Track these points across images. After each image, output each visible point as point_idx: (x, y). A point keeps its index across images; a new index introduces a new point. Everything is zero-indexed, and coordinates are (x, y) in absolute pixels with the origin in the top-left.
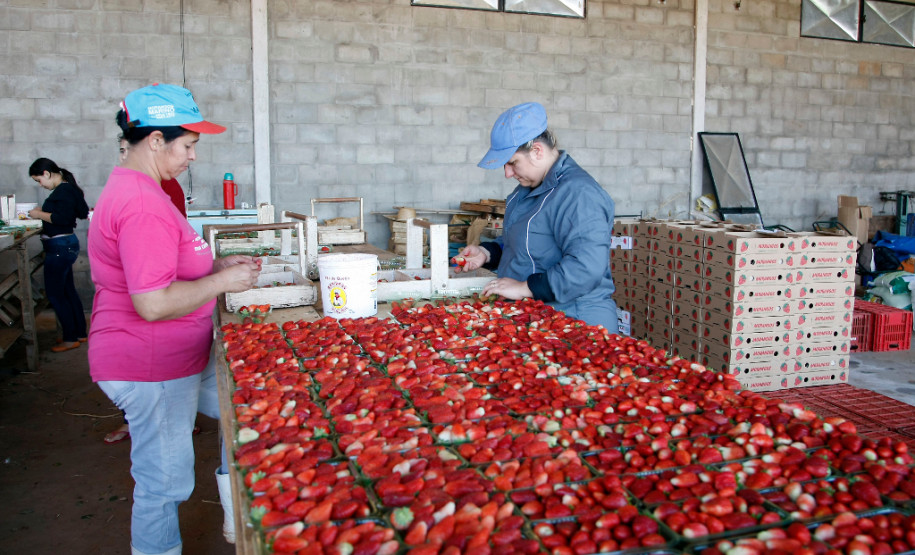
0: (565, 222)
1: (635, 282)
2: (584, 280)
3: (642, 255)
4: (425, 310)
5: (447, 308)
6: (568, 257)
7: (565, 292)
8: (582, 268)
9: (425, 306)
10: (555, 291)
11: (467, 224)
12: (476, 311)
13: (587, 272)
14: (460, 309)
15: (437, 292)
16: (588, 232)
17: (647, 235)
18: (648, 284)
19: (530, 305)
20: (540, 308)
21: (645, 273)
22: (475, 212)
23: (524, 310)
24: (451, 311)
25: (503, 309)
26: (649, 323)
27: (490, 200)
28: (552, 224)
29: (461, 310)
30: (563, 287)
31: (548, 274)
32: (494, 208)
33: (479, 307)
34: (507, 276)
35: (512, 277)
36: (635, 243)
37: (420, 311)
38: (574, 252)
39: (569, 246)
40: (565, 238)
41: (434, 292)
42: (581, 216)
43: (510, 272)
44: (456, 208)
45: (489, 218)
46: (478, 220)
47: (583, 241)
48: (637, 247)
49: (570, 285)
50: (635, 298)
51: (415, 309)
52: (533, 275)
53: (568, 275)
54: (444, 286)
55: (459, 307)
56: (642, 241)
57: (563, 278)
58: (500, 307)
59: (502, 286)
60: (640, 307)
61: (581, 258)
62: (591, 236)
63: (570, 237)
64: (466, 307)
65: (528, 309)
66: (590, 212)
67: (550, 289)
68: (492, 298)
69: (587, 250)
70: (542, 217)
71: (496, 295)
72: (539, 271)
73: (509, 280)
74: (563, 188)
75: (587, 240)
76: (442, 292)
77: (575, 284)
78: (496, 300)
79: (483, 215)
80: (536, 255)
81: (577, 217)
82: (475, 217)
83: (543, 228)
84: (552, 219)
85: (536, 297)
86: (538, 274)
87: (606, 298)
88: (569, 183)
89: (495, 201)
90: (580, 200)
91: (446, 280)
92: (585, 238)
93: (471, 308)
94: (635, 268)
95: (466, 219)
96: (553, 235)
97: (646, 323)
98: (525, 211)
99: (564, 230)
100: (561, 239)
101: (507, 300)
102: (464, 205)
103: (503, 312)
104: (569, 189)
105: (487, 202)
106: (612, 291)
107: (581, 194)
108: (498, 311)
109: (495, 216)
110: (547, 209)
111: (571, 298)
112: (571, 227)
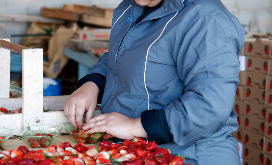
0: (191, 52)
1: (248, 109)
2: (207, 121)
3: (257, 78)
4: (20, 153)
5: (45, 151)
6: (191, 93)
7: (185, 134)
8: (208, 108)
9: (20, 148)
10: (174, 131)
11: (49, 34)
12: (80, 155)
13: (212, 112)
14: (60, 152)
15: (29, 128)
16: (217, 66)
17: (264, 54)
18: (264, 112)
19: (142, 147)
20: (153, 151)
21: (261, 98)
22: (58, 19)
23: (136, 154)
24: (50, 154)
25: (111, 152)
26: (266, 157)
27: (76, 6)
28: (175, 53)
29: (61, 154)
30: (184, 127)
31: (167, 112)
32: (81, 16)
33: (83, 150)
34: (115, 111)
35: (121, 113)
36: (249, 63)
37: (13, 155)
38: (199, 88)
39: (192, 80)
40: (189, 70)
41: (25, 129)
42: (210, 46)
43: (118, 107)
44: (35, 14)
45: (75, 27)
46: (62, 30)
47: (210, 76)
48: (252, 68)
49: (192, 126)
50: (248, 127)
51: (7, 153)
52: (147, 111)
53: (191, 115)
54: (38, 121)
55: (59, 149)
56: (258, 62)
57: (185, 117)
58: (108, 149)
59: (111, 123)
60: (254, 138)
61: (206, 96)
62: (220, 71)
63: (196, 70)
64: (68, 149)
65: (140, 153)
66: (220, 43)
67: (168, 129)
68: (97, 137)
69: (214, 86)
70: (164, 44)
71: (102, 133)
72: (156, 107)
73: (118, 115)
74: (191, 13)
75: (215, 75)
76: (36, 129)
77: (197, 125)
78: (101, 140)
79: (67, 24)
80: (154, 87)
81: (205, 47)
82: (58, 26)
83: (164, 57)
84: (176, 47)
85: (150, 138)
86: (154, 111)
87: (228, 136)
88: (198, 7)
89: (81, 7)
90: (209, 28)
91: (41, 114)
92: (212, 73)
93: (74, 151)
94: (248, 93)
95: (47, 28)
96: (175, 66)
97: (262, 157)
98: (141, 36)
99: (188, 61)
100: (184, 71)
101: (115, 139)
102: (45, 12)
103: (111, 156)
104: (197, 14)
105: (71, 9)
106: (235, 129)
107: (212, 20)
108: (106, 155)
109: (82, 25)
110: (170, 34)
111: (190, 140)
112: (197, 59)
